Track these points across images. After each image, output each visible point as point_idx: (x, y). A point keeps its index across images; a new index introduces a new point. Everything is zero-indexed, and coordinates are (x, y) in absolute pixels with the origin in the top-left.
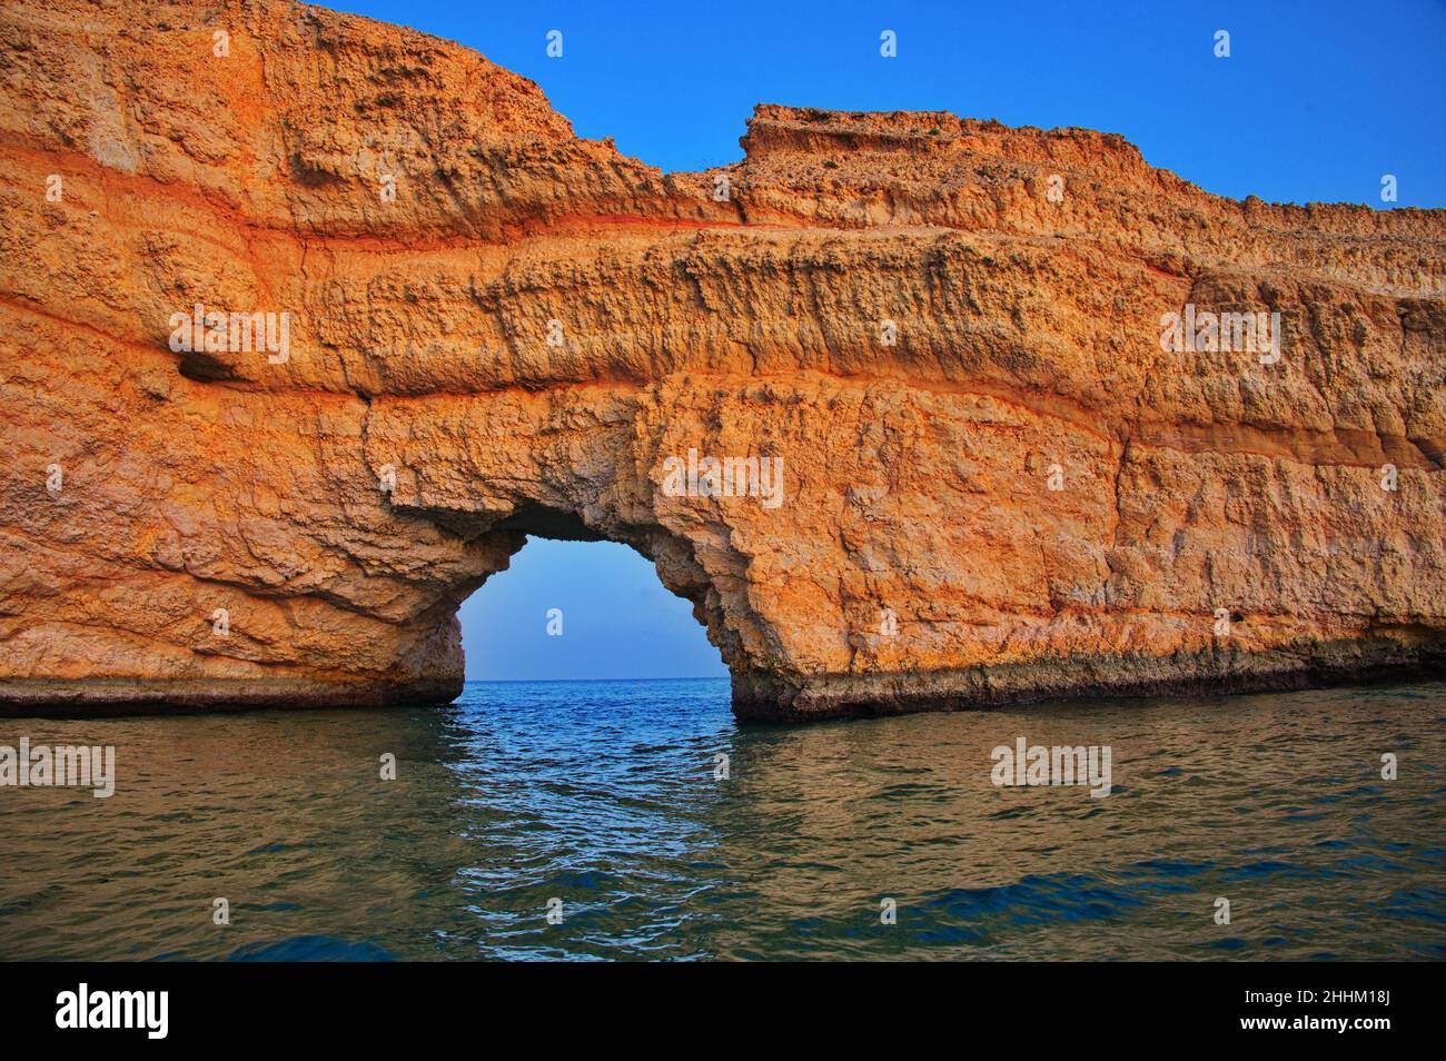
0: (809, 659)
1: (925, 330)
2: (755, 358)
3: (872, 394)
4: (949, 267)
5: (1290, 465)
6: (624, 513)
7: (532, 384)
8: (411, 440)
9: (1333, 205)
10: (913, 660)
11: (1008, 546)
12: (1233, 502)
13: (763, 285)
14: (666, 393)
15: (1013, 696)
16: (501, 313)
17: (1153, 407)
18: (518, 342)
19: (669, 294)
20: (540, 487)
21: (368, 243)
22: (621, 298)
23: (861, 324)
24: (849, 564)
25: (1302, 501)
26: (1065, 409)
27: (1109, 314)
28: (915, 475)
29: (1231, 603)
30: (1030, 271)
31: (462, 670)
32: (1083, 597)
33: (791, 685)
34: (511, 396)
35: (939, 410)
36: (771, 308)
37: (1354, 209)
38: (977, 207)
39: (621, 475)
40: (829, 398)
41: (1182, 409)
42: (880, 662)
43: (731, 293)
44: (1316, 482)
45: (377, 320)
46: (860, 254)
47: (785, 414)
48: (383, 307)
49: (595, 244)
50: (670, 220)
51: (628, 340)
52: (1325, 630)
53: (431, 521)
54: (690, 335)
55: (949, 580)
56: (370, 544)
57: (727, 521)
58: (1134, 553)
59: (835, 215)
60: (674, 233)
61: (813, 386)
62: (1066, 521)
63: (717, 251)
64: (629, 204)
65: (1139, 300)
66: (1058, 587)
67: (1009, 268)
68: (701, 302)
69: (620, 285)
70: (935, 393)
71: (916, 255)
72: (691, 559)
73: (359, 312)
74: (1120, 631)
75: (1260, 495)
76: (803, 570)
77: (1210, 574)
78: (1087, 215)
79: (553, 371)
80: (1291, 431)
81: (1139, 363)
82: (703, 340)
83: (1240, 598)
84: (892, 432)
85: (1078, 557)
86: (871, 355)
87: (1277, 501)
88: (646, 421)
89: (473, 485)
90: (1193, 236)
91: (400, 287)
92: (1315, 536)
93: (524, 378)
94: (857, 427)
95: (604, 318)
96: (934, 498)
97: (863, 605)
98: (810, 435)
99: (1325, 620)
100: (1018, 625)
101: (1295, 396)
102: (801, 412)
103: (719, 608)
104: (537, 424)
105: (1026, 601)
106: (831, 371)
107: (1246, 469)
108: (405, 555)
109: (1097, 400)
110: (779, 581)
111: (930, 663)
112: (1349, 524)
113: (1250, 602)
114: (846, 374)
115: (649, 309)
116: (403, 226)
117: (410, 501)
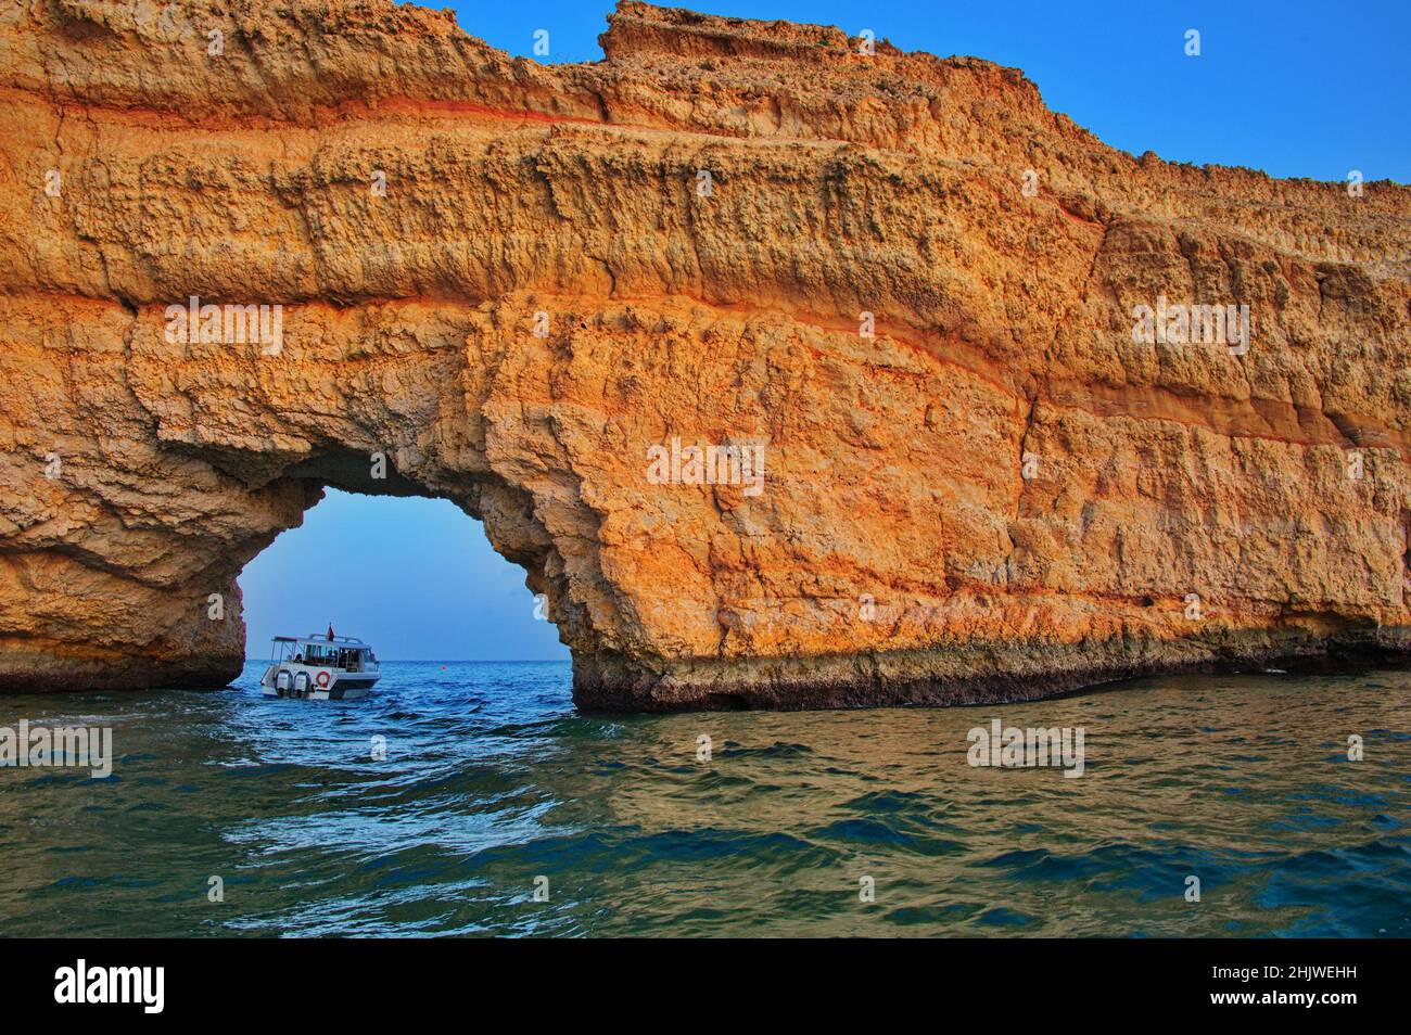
0: (673, 639)
1: (818, 255)
2: (614, 278)
3: (754, 327)
4: (851, 183)
5: (1206, 434)
6: (449, 458)
7: (340, 298)
8: (187, 361)
9: (1232, 168)
10: (794, 642)
11: (904, 512)
12: (1145, 473)
13: (629, 191)
14: (505, 313)
15: (907, 687)
16: (306, 209)
17: (1063, 363)
18: (325, 245)
19: (514, 196)
20: (345, 424)
21: (142, 117)
22: (454, 198)
23: (743, 244)
24: (722, 527)
25: (1218, 474)
26: (971, 358)
27: (1021, 254)
28: (803, 424)
29: (1142, 585)
30: (941, 195)
31: (243, 646)
32: (983, 574)
33: (650, 670)
34: (313, 311)
35: (831, 348)
36: (636, 219)
37: (1251, 174)
38: (876, 124)
39: (446, 410)
40: (704, 328)
41: (1093, 367)
42: (757, 645)
43: (589, 199)
44: (1231, 455)
45: (151, 210)
46: (746, 161)
47: (651, 345)
48: (159, 194)
49: (426, 133)
50: (518, 112)
51: (460, 249)
52: (1236, 617)
53: (208, 462)
54: (538, 246)
55: (837, 549)
56: (131, 488)
57: (577, 469)
58: (1040, 525)
59: (712, 121)
60: (523, 126)
61: (681, 314)
62: (967, 486)
63: (575, 147)
64: (469, 89)
65: (1053, 241)
66: (955, 562)
67: (918, 189)
68: (552, 207)
69: (456, 184)
70: (826, 330)
71: (811, 166)
72: (529, 515)
73: (128, 199)
74: (1024, 614)
75: (1175, 466)
76: (667, 531)
77: (1120, 552)
78: (994, 145)
79: (367, 283)
80: (1207, 397)
81: (1051, 312)
82: (552, 254)
83: (1151, 580)
84: (777, 371)
85: (979, 528)
86: (753, 281)
87: (1192, 473)
88: (480, 346)
89: (262, 419)
90: (1103, 180)
91: (181, 170)
92: (1230, 513)
93: (330, 290)
94: (735, 364)
95: (432, 222)
96: (823, 452)
97: (736, 576)
98: (679, 370)
99: (1238, 606)
100: (910, 604)
101: (1213, 359)
102: (670, 343)
103: (561, 576)
104: (344, 346)
105: (920, 577)
106: (703, 299)
107: (1161, 437)
108: (174, 503)
109: (1005, 350)
110: (638, 545)
111: (814, 646)
112: (1264, 502)
113: (1161, 585)
114: (722, 303)
115: (488, 212)
116: (189, 98)
117: (182, 436)
